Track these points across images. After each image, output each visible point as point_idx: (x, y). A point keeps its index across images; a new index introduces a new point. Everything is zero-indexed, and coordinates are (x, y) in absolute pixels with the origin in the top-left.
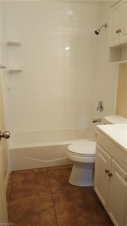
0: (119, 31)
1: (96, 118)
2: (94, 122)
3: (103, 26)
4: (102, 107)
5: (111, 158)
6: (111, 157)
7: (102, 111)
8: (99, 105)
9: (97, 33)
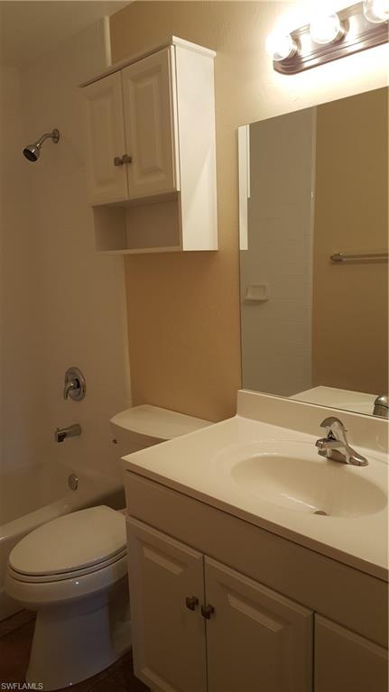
0: (124, 161)
1: (64, 425)
2: (61, 438)
3: (47, 136)
4: (78, 386)
5: (201, 555)
6: (202, 552)
7: (81, 399)
8: (67, 381)
9: (30, 156)
